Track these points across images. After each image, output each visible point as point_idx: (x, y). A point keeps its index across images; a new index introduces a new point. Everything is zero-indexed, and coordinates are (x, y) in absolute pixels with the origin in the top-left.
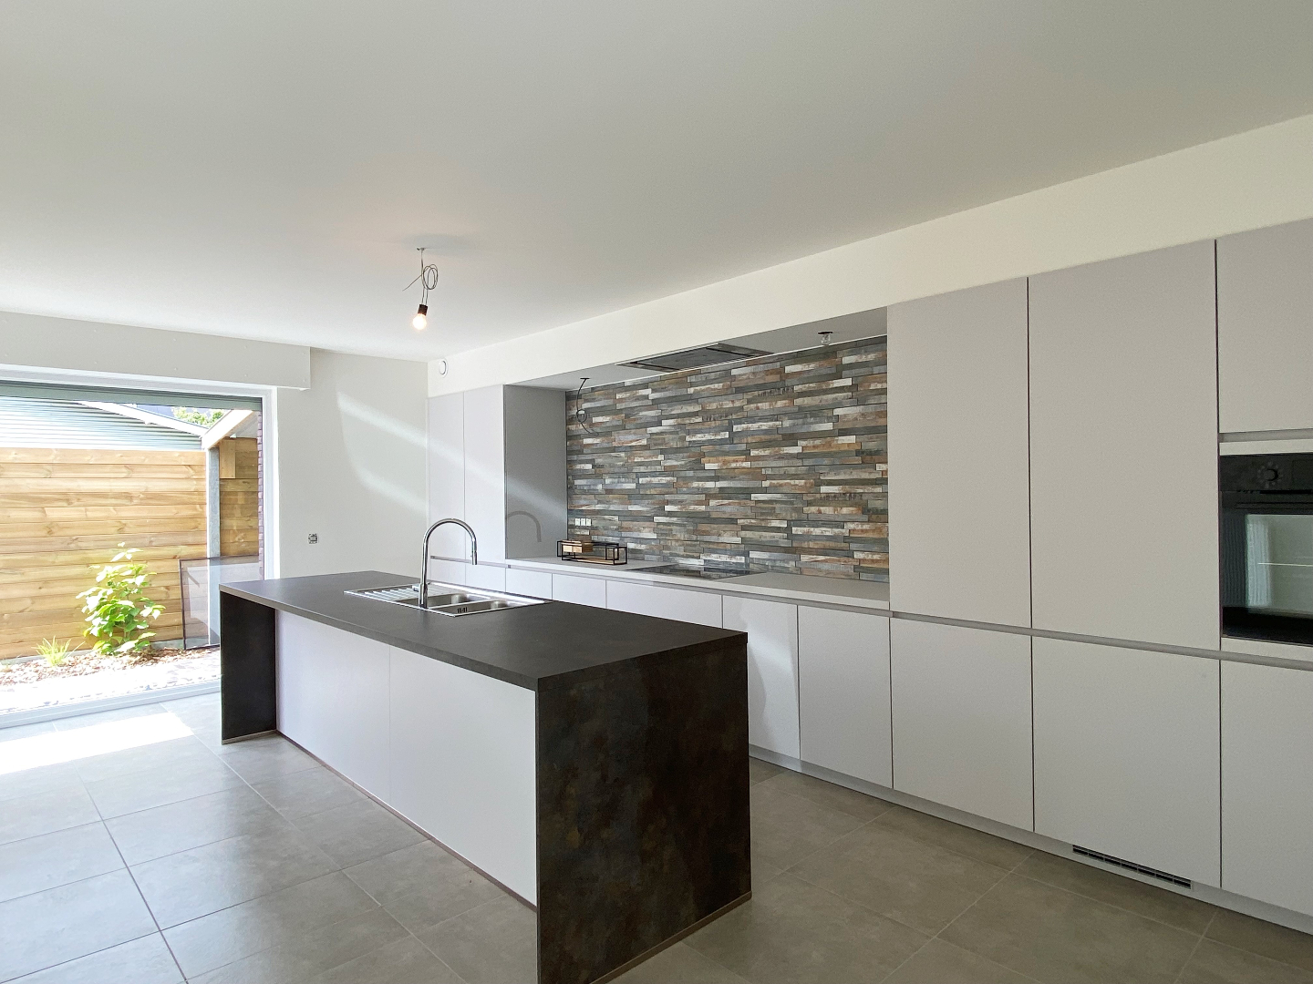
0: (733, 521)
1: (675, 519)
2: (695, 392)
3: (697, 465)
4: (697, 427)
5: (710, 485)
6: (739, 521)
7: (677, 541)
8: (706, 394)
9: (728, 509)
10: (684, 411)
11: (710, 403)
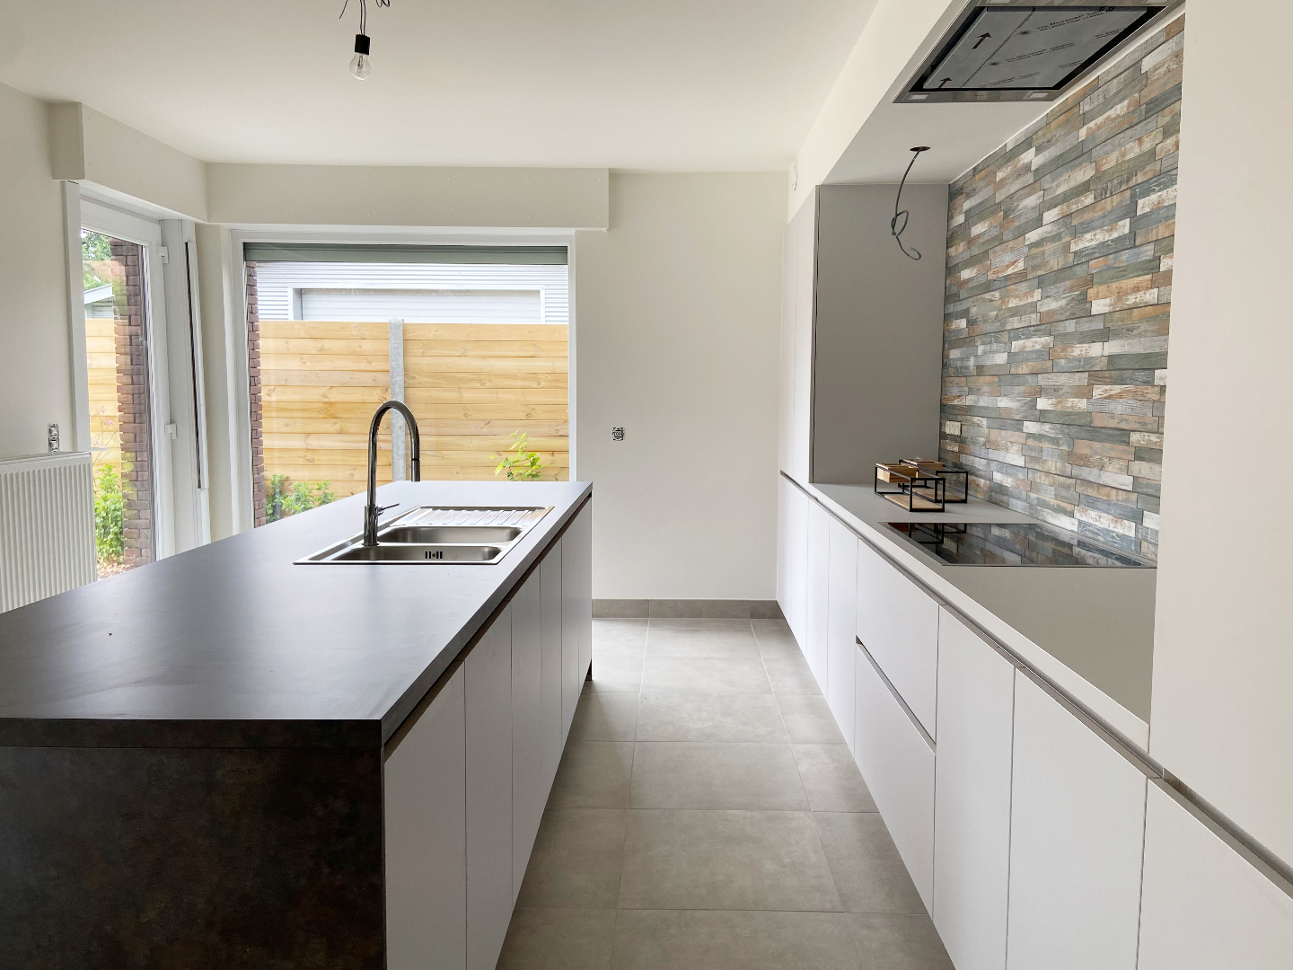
0: (1122, 436)
1: (1047, 427)
2: (1091, 134)
3: (1080, 307)
4: (1087, 216)
5: (1096, 350)
6: (1135, 437)
7: (1047, 473)
8: (1103, 134)
9: (1119, 407)
10: (1073, 184)
11: (1107, 153)
